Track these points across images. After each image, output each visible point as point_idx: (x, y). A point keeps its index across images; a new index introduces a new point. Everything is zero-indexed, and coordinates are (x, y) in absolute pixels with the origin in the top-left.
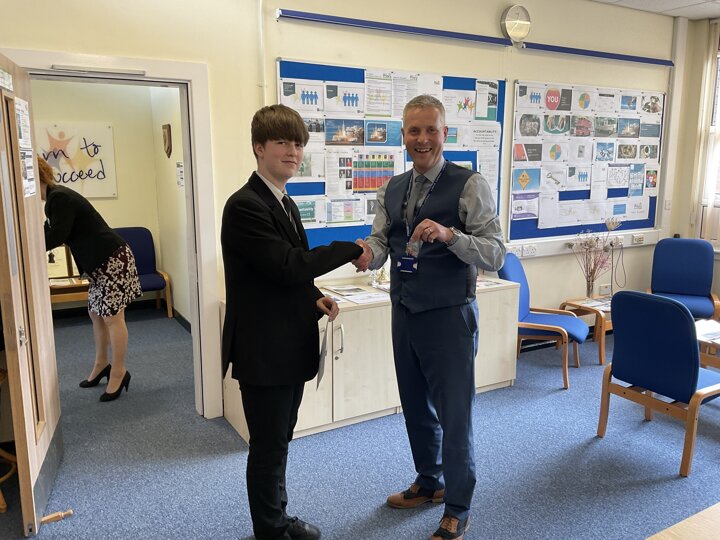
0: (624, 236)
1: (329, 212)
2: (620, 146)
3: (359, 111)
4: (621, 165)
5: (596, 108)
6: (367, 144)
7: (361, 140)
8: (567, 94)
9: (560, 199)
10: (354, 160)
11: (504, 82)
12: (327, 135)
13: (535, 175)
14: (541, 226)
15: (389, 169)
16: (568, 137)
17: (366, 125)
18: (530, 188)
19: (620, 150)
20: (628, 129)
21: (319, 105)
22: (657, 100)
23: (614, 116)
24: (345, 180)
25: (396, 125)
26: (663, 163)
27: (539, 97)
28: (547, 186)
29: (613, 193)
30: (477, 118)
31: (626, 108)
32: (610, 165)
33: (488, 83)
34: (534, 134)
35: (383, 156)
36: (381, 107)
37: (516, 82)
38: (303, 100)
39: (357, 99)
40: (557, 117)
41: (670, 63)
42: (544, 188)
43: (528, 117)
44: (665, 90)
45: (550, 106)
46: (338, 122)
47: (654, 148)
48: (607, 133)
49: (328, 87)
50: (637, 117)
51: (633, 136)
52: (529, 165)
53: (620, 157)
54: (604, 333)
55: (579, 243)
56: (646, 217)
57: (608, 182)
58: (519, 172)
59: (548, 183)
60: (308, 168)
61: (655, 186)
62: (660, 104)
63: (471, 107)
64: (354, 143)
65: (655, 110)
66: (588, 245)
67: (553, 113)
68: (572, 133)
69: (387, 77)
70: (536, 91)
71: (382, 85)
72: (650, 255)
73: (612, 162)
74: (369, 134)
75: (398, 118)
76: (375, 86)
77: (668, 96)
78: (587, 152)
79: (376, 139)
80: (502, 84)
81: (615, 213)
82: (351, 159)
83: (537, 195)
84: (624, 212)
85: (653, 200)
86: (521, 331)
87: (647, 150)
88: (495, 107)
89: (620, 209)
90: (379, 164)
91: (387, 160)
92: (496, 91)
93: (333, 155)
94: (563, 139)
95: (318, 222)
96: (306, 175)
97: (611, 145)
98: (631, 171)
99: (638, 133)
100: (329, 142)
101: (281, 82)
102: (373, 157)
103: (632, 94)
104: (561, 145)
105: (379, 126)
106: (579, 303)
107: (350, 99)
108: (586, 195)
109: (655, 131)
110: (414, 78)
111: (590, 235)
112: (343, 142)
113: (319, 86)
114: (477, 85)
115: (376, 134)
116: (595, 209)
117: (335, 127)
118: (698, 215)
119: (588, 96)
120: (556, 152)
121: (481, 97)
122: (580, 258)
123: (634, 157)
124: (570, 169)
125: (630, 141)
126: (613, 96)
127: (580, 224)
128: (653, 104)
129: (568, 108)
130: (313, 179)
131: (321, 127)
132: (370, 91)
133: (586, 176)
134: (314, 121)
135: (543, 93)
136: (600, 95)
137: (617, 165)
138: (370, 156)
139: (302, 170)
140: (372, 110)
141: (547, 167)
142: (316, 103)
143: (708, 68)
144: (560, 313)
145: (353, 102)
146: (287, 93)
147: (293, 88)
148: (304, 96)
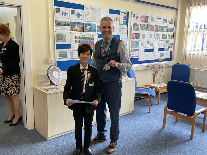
0: (163, 63)
1: (72, 55)
2: (162, 35)
3: (82, 20)
5: (156, 22)
6: (85, 31)
7: (83, 30)
8: (147, 17)
9: (145, 52)
10: (80, 37)
11: (128, 12)
12: (71, 27)
13: (138, 43)
14: (139, 60)
15: (92, 40)
16: (147, 31)
17: (84, 24)
18: (136, 48)
19: (162, 36)
20: (165, 30)
22: (173, 20)
23: (161, 25)
24: (77, 43)
25: (94, 25)
26: (174, 40)
27: (139, 18)
28: (141, 47)
29: (160, 50)
30: (120, 24)
31: (164, 23)
32: (159, 41)
33: (123, 12)
34: (137, 30)
35: (90, 36)
36: (89, 18)
37: (132, 12)
38: (63, 15)
39: (81, 15)
40: (144, 25)
41: (176, 9)
42: (140, 48)
43: (135, 24)
44: (175, 17)
45: (142, 21)
46: (75, 23)
47: (172, 35)
48: (158, 30)
49: (71, 11)
50: (167, 26)
51: (166, 32)
52: (136, 40)
53: (162, 38)
54: (159, 94)
55: (151, 65)
56: (169, 58)
57: (159, 46)
58: (133, 42)
59: (141, 46)
60: (65, 39)
62: (174, 22)
63: (118, 20)
64: (80, 31)
65: (172, 24)
66: (153, 66)
67: (143, 23)
68: (148, 30)
69: (91, 8)
70: (138, 16)
71: (89, 11)
72: (171, 69)
73: (160, 40)
74: (85, 28)
76: (87, 11)
77: (176, 19)
78: (153, 36)
79: (88, 30)
80: (128, 13)
81: (160, 56)
82: (79, 36)
83: (138, 50)
84: (163, 56)
85: (171, 52)
86: (136, 94)
87: (170, 37)
88: (125, 20)
90: (89, 38)
91: (91, 37)
92: (126, 15)
93: (73, 35)
94: (146, 32)
95: (68, 58)
96: (64, 42)
97: (160, 34)
98: (165, 43)
99: (167, 31)
100: (72, 30)
101: (55, 8)
102: (87, 36)
103: (166, 18)
104: (145, 34)
105: (89, 25)
106: (151, 85)
107: (79, 15)
108: (152, 50)
109: (173, 30)
110: (100, 9)
111: (154, 63)
112: (76, 30)
113: (68, 10)
114: (120, 13)
115: (88, 28)
116: (155, 55)
117: (74, 25)
118: (184, 56)
119: (153, 19)
120: (144, 36)
121: (122, 16)
122: (151, 70)
123: (166, 38)
124: (148, 42)
125: (165, 33)
126: (160, 18)
127: (150, 59)
128: (172, 22)
129: (147, 22)
130: (67, 43)
131: (69, 24)
132: (85, 13)
133: (153, 44)
134: (67, 22)
135: (140, 17)
136: (157, 18)
137: (161, 41)
138: (86, 36)
139: (62, 40)
140: (86, 19)
141: (141, 41)
142: (67, 16)
143: (187, 11)
144: (145, 88)
145: (80, 16)
146: (57, 12)
147: (59, 10)
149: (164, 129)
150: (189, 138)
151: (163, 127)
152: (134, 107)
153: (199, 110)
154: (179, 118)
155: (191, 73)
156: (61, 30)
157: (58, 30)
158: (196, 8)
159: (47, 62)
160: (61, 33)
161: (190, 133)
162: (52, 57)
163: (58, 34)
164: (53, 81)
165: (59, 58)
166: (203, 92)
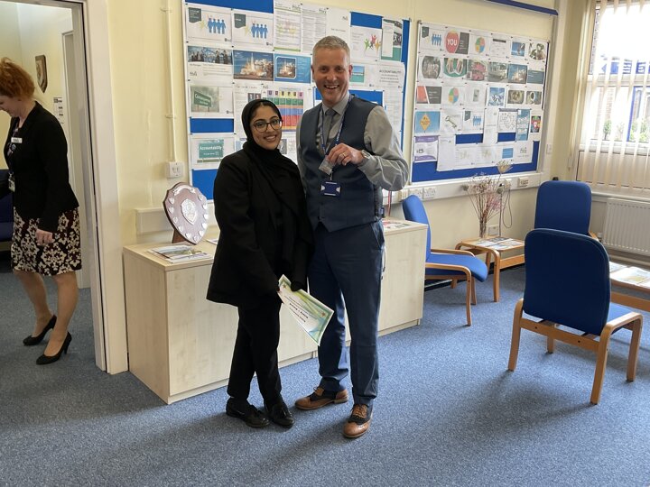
0: (510, 179)
2: (510, 91)
3: (267, 44)
4: (511, 110)
5: (490, 53)
6: (277, 80)
7: (270, 74)
8: (465, 37)
9: (457, 143)
11: (408, 22)
12: (235, 68)
13: (435, 116)
14: (439, 169)
15: (298, 106)
16: (465, 81)
17: (275, 59)
18: (430, 131)
19: (509, 95)
20: (517, 76)
21: (227, 35)
22: (542, 47)
23: (506, 62)
25: (304, 61)
26: (546, 108)
27: (440, 39)
28: (446, 129)
29: (503, 137)
30: (383, 58)
31: (515, 54)
32: (501, 110)
33: (393, 22)
34: (435, 76)
35: (292, 94)
36: (290, 40)
37: (419, 22)
38: (210, 28)
39: (265, 30)
40: (456, 60)
41: (554, 12)
42: (443, 131)
43: (429, 59)
44: (549, 39)
45: (450, 48)
46: (247, 54)
47: (538, 94)
48: (499, 79)
49: (237, 16)
50: (525, 64)
51: (521, 82)
52: (429, 107)
53: (509, 102)
54: (498, 271)
55: (473, 185)
56: (529, 161)
57: (499, 126)
58: (421, 114)
59: (447, 126)
60: (216, 103)
61: (538, 131)
62: (544, 52)
63: (377, 46)
64: (263, 78)
65: (540, 57)
66: (482, 187)
67: (452, 56)
68: (468, 77)
69: (296, 9)
70: (438, 33)
71: (290, 17)
72: (534, 196)
73: (502, 107)
74: (279, 70)
75: (307, 54)
76: (283, 18)
77: (551, 44)
78: (481, 96)
79: (285, 75)
80: (407, 23)
81: (503, 157)
82: (260, 95)
83: (436, 138)
84: (512, 156)
85: (536, 144)
86: (428, 271)
87: (532, 97)
88: (399, 47)
89: (508, 153)
90: (289, 102)
91: (297, 97)
92: (401, 31)
93: (243, 90)
94: (461, 83)
96: (214, 111)
97: (502, 90)
98: (518, 116)
99: (525, 80)
100: (237, 76)
101: (186, 7)
102: (283, 93)
103: (522, 41)
104: (459, 88)
105: (289, 60)
106: (474, 244)
107: (259, 30)
108: (478, 138)
109: (542, 78)
110: (323, 12)
111: (484, 178)
112: (252, 77)
113: (226, 14)
114: (384, 23)
115: (286, 69)
116: (486, 153)
117: (243, 59)
118: (573, 157)
119: (483, 40)
120: (454, 96)
121: (388, 34)
122: (474, 200)
123: (521, 103)
124: (466, 112)
125: (519, 87)
126: (505, 42)
127: (473, 167)
128: (539, 51)
129: (465, 52)
130: (221, 115)
131: (229, 58)
132: (279, 22)
133: (480, 120)
134: (222, 52)
135: (443, 35)
136: (494, 40)
137: (506, 110)
138: (280, 93)
139: (209, 105)
140: (282, 44)
141: (446, 111)
142: (223, 32)
143: (586, 19)
144: (456, 253)
145: (261, 33)
146: (192, 20)
147: (199, 15)
148: (211, 24)
149: (513, 374)
150: (588, 400)
151: (511, 369)
152: (424, 309)
153: (618, 316)
154: (557, 341)
155: (595, 210)
156: (205, 75)
157: (195, 74)
158: (615, 8)
159: (163, 172)
160: (206, 85)
161: (589, 386)
162: (178, 159)
163: (196, 88)
164: (181, 229)
165: (199, 161)
166: (629, 264)
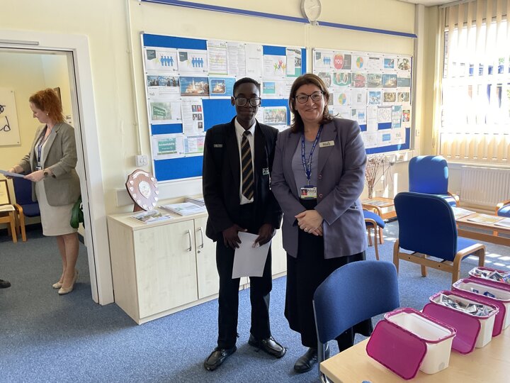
1: (187, 146)
2: (385, 94)
3: (204, 71)
4: (386, 107)
5: (368, 68)
7: (207, 92)
8: (348, 57)
11: (305, 50)
12: (182, 88)
16: (350, 88)
17: (210, 81)
19: (385, 96)
20: (390, 82)
21: (175, 67)
22: (407, 61)
23: (380, 73)
24: (198, 121)
25: (231, 81)
26: (414, 104)
27: (330, 60)
29: (382, 126)
30: (288, 76)
31: (387, 67)
32: (379, 107)
33: (294, 50)
36: (220, 68)
37: (313, 49)
38: (162, 63)
39: (202, 62)
40: (342, 74)
41: (414, 36)
43: (323, 74)
44: (412, 55)
46: (189, 79)
47: (407, 94)
48: (375, 85)
49: (181, 53)
50: (394, 73)
51: (393, 87)
53: (385, 101)
56: (405, 143)
57: (378, 119)
60: (169, 113)
61: (408, 121)
62: (409, 64)
63: (283, 68)
64: (202, 94)
65: (406, 68)
67: (340, 71)
68: (352, 85)
69: (223, 46)
70: (328, 56)
71: (219, 52)
73: (380, 105)
74: (213, 88)
75: (233, 76)
76: (215, 53)
77: (414, 59)
78: (363, 98)
79: (218, 91)
81: (383, 140)
82: (200, 106)
84: (390, 139)
85: (408, 130)
87: (402, 96)
88: (299, 67)
89: (386, 138)
92: (300, 56)
93: (188, 104)
94: (348, 90)
95: (178, 153)
96: (168, 119)
97: (379, 93)
98: (393, 111)
99: (396, 84)
100: (184, 94)
103: (391, 57)
104: (345, 94)
105: (220, 81)
107: (197, 62)
109: (408, 82)
110: (242, 47)
112: (194, 94)
113: (173, 53)
114: (287, 51)
115: (218, 87)
116: (370, 138)
117: (187, 83)
118: (437, 138)
119: (362, 59)
120: (343, 99)
121: (291, 59)
123: (394, 101)
124: (353, 110)
125: (391, 90)
126: (378, 59)
128: (405, 64)
129: (349, 68)
130: (173, 121)
131: (177, 82)
132: (211, 56)
133: (363, 115)
134: (171, 78)
135: (332, 57)
136: (370, 58)
137: (383, 107)
139: (164, 115)
140: (214, 70)
141: (337, 110)
142: (172, 65)
143: (439, 38)
146: (149, 58)
147: (154, 54)
148: (163, 60)
156: (160, 94)
157: (153, 94)
159: (133, 162)
160: (161, 101)
162: (144, 153)
163: (155, 104)
165: (159, 154)
